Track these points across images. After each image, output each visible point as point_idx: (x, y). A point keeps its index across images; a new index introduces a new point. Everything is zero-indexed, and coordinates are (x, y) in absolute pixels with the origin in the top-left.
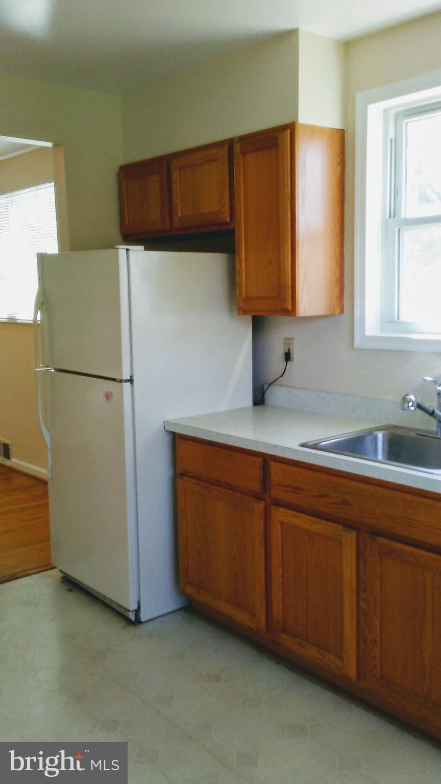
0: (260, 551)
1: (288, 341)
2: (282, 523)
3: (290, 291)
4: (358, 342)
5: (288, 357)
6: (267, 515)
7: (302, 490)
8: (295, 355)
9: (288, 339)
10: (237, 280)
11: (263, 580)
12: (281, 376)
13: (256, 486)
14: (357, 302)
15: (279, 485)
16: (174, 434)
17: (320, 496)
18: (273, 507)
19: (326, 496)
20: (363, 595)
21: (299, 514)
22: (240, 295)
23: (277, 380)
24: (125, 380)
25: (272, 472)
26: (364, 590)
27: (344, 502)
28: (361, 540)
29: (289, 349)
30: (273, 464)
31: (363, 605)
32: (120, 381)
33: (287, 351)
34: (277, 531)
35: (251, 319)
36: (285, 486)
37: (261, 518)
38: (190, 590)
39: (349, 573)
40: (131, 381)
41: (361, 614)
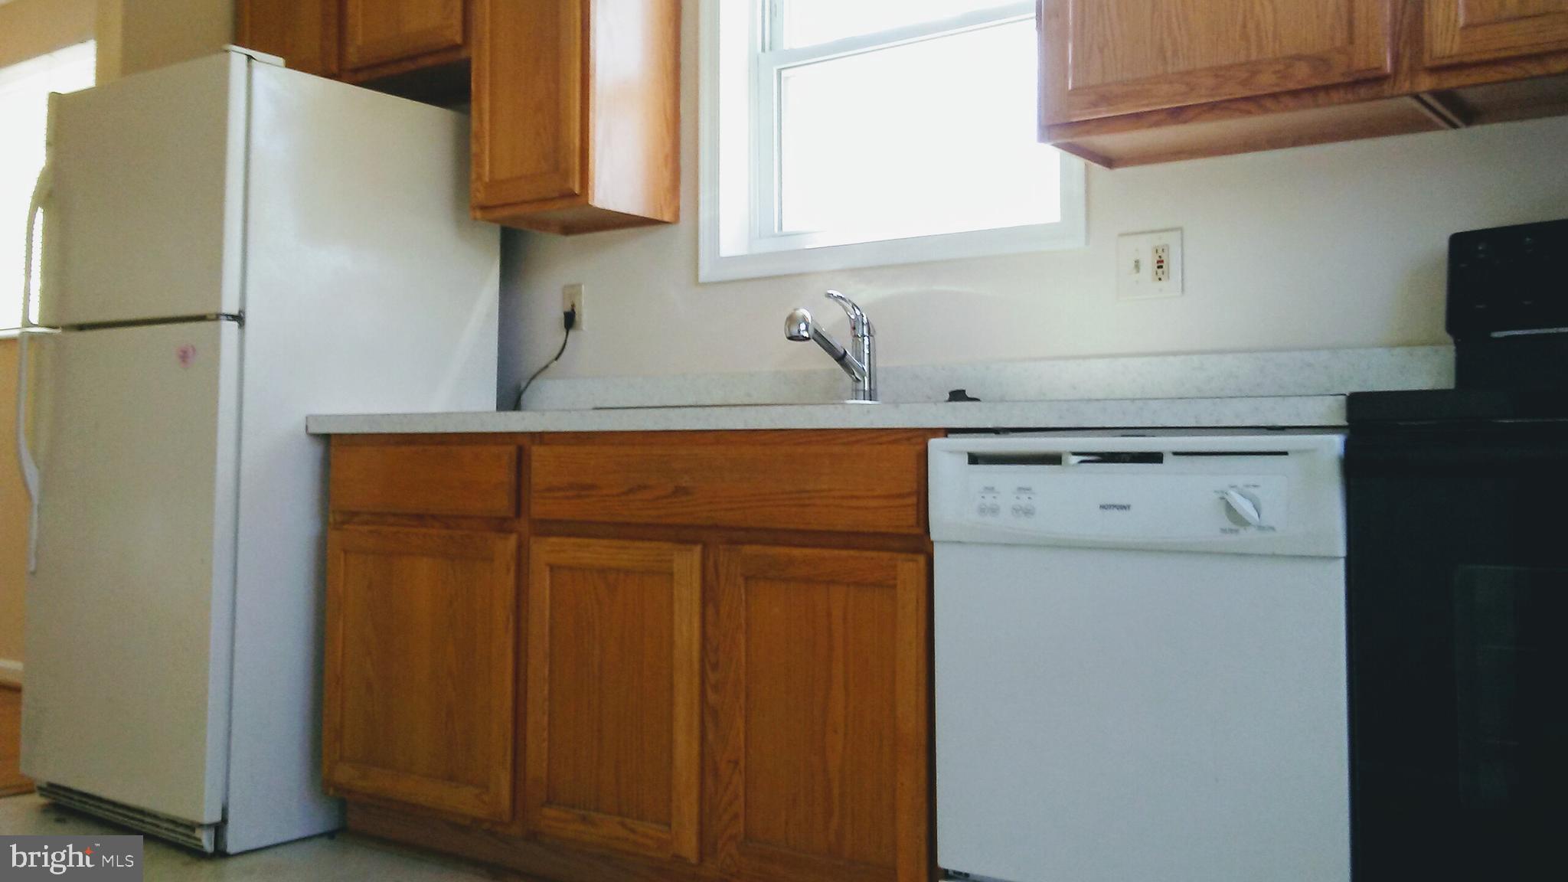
0: (505, 641)
1: (572, 291)
2: (552, 568)
3: (577, 160)
4: (705, 273)
5: (570, 320)
6: (521, 561)
7: (592, 487)
8: (585, 316)
9: (573, 286)
10: (474, 148)
11: (508, 703)
12: (556, 359)
13: (502, 504)
14: (704, 197)
15: (550, 489)
16: (326, 439)
17: (631, 491)
18: (532, 540)
19: (643, 487)
20: (712, 677)
21: (586, 541)
22: (479, 177)
23: (547, 367)
24: (227, 315)
25: (535, 465)
26: (715, 667)
27: (680, 491)
28: (711, 563)
29: (573, 306)
30: (537, 451)
31: (712, 697)
32: (214, 317)
33: (568, 309)
34: (541, 586)
35: (499, 234)
36: (560, 489)
37: (508, 570)
38: (345, 774)
39: (687, 630)
40: (239, 318)
41: (708, 714)
